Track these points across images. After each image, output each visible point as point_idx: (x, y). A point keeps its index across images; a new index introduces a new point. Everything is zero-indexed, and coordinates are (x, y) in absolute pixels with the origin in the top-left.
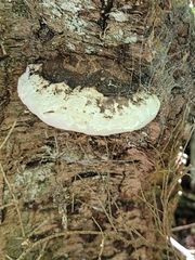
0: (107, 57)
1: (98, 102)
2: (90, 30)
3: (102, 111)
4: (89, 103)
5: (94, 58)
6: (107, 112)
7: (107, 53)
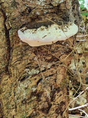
0: (52, 13)
1: (59, 28)
2: (46, 2)
3: (63, 30)
4: (56, 29)
5: (48, 15)
6: (65, 30)
7: (52, 11)
